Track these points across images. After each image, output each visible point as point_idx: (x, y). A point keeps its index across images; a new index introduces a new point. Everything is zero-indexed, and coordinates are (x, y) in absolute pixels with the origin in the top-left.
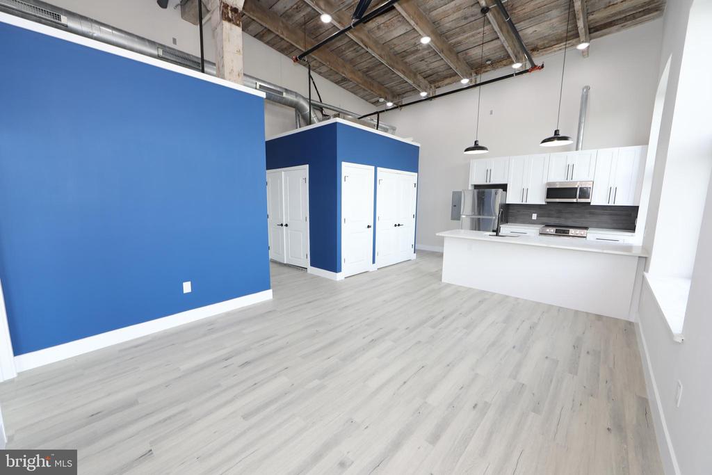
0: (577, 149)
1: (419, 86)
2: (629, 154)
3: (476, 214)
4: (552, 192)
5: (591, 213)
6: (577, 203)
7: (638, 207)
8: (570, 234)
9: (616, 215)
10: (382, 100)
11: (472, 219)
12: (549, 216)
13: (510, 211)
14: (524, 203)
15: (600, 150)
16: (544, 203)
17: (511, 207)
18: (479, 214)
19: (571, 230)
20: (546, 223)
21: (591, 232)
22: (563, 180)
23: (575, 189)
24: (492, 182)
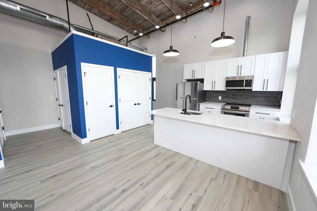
0: (243, 56)
1: (154, 22)
2: (275, 58)
4: (229, 83)
5: (253, 96)
6: (244, 90)
7: (282, 92)
8: (239, 110)
9: (268, 97)
10: (135, 31)
12: (229, 98)
13: (207, 95)
14: (213, 90)
15: (257, 56)
16: (225, 90)
17: (207, 92)
19: (240, 107)
20: (226, 102)
21: (253, 108)
22: (235, 75)
23: (242, 81)
24: (195, 78)
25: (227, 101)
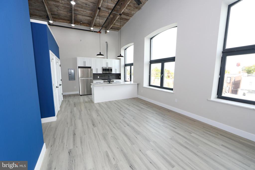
0: (107, 58)
4: (104, 70)
5: (112, 76)
6: (109, 73)
7: (121, 74)
12: (102, 77)
14: (97, 73)
16: (102, 73)
22: (106, 66)
23: (109, 69)
24: (86, 66)
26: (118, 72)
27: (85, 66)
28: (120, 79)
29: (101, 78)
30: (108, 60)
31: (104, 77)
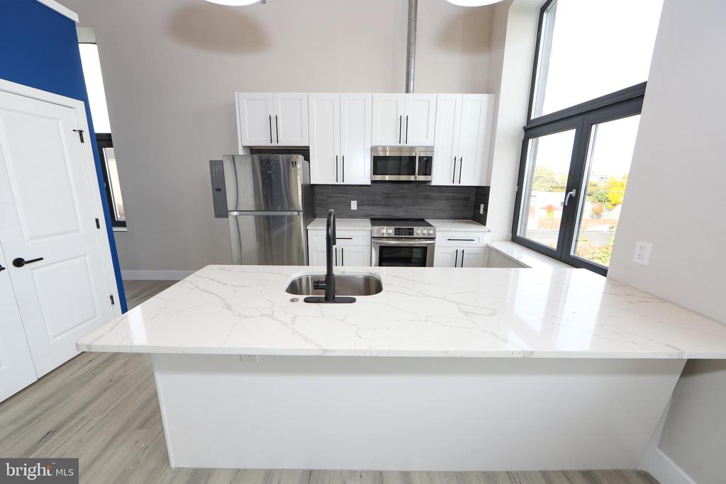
0: (407, 91)
2: (473, 106)
3: (263, 208)
5: (428, 198)
6: (415, 182)
8: (415, 236)
11: (257, 218)
12: (373, 203)
13: (318, 198)
14: (339, 182)
15: (440, 96)
16: (369, 183)
17: (318, 190)
18: (268, 209)
19: (415, 228)
20: (371, 215)
21: (441, 229)
22: (395, 143)
23: (412, 159)
24: (281, 144)
25: (372, 213)
26: (469, 179)
27: (274, 144)
28: (481, 220)
29: (368, 209)
30: (414, 105)
31: (387, 205)
